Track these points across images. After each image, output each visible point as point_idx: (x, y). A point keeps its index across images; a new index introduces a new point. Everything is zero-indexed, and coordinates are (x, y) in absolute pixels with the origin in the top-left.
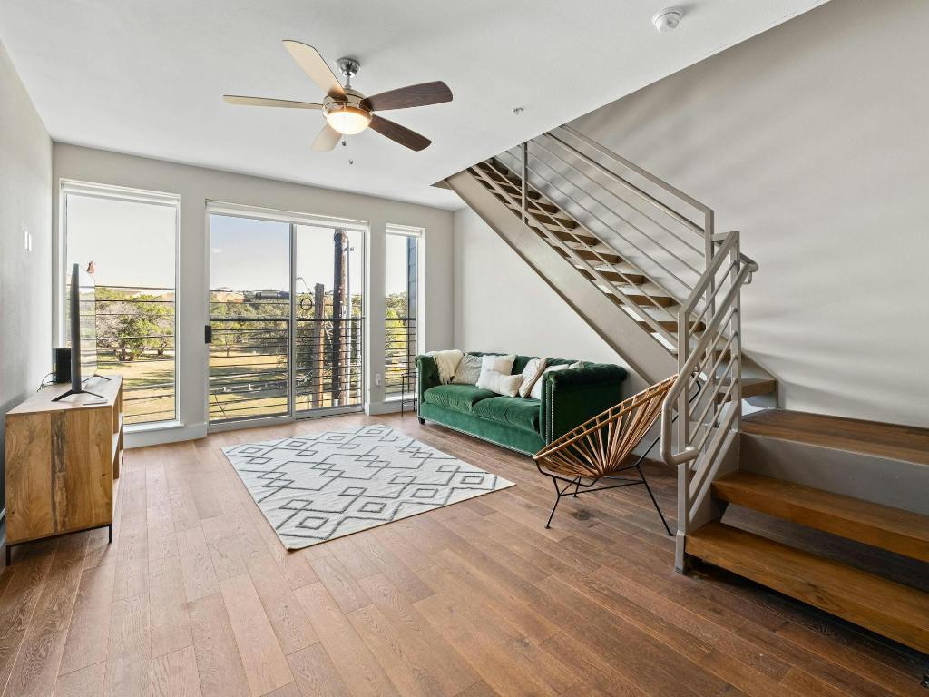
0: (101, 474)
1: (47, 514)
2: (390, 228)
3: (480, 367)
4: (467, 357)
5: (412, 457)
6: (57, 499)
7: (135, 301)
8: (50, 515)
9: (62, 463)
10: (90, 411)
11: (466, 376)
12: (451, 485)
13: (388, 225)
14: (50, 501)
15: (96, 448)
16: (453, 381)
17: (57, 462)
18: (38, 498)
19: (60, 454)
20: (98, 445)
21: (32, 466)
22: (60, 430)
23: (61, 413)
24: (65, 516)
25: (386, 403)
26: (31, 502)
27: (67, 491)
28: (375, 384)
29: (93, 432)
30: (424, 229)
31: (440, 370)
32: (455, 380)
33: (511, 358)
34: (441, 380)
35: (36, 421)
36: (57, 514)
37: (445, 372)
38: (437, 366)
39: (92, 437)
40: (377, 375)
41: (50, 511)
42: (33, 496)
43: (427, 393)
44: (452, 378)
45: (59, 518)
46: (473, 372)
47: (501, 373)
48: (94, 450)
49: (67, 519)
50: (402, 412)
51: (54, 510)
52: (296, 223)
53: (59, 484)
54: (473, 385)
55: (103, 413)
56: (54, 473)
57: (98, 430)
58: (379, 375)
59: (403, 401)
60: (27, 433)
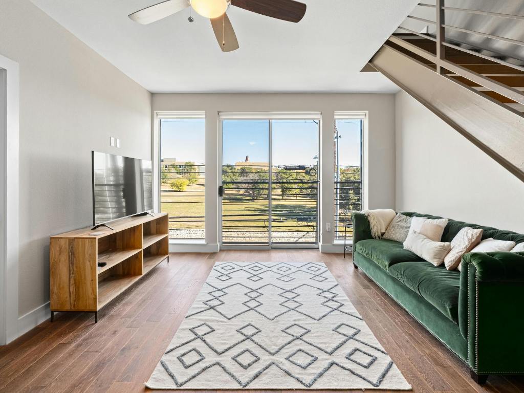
0: (91, 280)
1: (67, 297)
2: (338, 115)
3: (409, 227)
4: (399, 217)
5: (323, 304)
6: (71, 290)
7: (258, 172)
8: (68, 299)
9: (73, 269)
10: (86, 240)
11: (396, 235)
12: (334, 358)
13: (336, 112)
14: (68, 290)
15: (89, 263)
16: (384, 237)
17: (71, 268)
18: (63, 287)
19: (73, 264)
20: (90, 261)
21: (61, 268)
22: (72, 249)
23: (73, 240)
24: (75, 301)
25: (334, 245)
26: (60, 289)
27: (76, 286)
28: (326, 230)
29: (88, 253)
30: (367, 112)
31: (372, 226)
32: (385, 236)
33: (443, 223)
34: (373, 235)
35: (62, 242)
36: (72, 298)
37: (377, 227)
38: (369, 222)
39: (87, 256)
40: (327, 223)
41: (68, 296)
42: (61, 286)
43: (358, 245)
44: (383, 234)
45: (72, 302)
46: (403, 231)
47: (428, 237)
48: (88, 263)
49: (75, 303)
50: (344, 254)
51: (70, 296)
52: (272, 119)
53: (72, 281)
54: (400, 244)
55: (92, 242)
56: (70, 274)
57: (90, 252)
58: (329, 223)
59: (345, 245)
60: (58, 249)
